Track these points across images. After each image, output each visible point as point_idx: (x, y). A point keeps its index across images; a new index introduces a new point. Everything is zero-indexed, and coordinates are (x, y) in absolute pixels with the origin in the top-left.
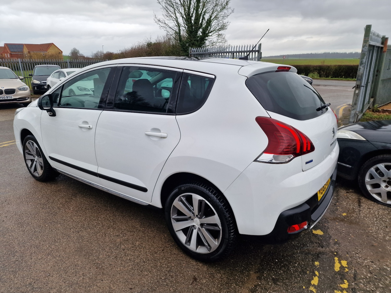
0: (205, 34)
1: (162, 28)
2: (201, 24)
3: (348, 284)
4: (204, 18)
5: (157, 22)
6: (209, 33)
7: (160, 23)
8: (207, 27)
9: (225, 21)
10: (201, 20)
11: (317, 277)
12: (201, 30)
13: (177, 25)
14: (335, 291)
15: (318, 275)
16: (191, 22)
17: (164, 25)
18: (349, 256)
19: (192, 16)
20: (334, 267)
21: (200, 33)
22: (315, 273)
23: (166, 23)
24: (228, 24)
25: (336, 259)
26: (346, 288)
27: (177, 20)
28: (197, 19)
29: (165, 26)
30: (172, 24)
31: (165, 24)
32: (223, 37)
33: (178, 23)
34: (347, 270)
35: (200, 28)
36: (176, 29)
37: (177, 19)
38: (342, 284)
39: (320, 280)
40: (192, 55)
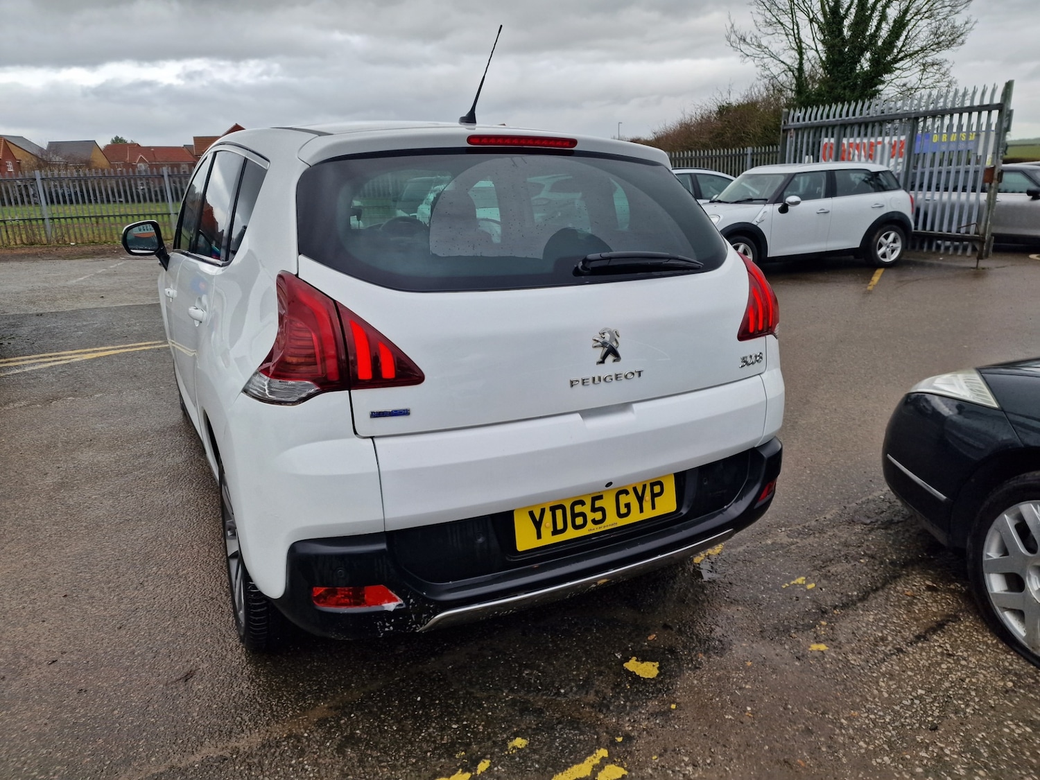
0: (882, 66)
1: (748, 59)
2: (874, 36)
4: (883, 17)
5: (734, 45)
6: (896, 60)
7: (743, 47)
8: (890, 43)
9: (959, 20)
10: (874, 23)
12: (868, 55)
13: (794, 45)
16: (841, 32)
17: (758, 51)
19: (846, 16)
21: (865, 64)
23: (764, 43)
24: (968, 26)
27: (796, 31)
28: (861, 22)
29: (758, 53)
30: (781, 44)
31: (759, 46)
32: (943, 71)
33: (799, 42)
35: (866, 49)
36: (791, 58)
37: (798, 29)
40: (790, 129)
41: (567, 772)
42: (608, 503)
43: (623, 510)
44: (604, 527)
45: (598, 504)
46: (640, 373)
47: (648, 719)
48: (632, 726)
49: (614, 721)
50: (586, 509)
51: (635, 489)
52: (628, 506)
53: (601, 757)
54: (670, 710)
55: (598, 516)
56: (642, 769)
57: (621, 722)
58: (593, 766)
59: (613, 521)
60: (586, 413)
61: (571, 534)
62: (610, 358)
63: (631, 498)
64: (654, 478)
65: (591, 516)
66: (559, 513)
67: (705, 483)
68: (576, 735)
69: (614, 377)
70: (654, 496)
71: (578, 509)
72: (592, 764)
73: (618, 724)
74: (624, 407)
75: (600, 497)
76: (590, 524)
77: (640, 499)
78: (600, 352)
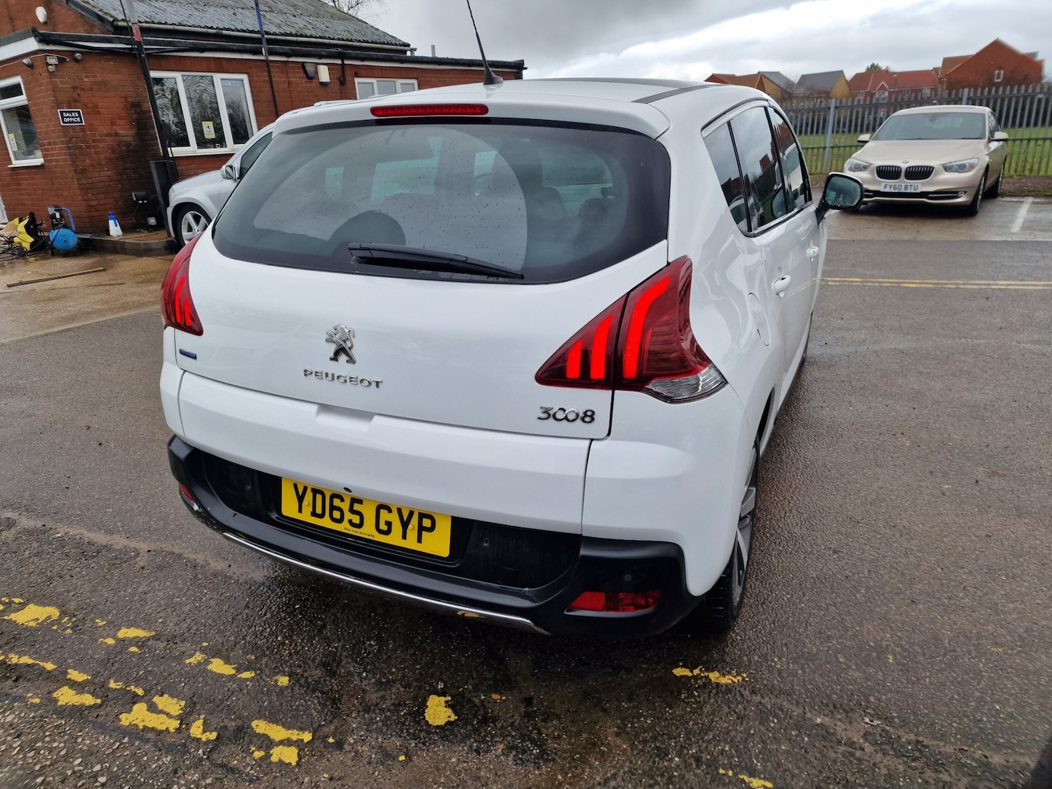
3: (204, 739)
11: (233, 672)
14: (184, 702)
15: (239, 676)
18: (322, 779)
20: (269, 722)
22: (248, 671)
25: (307, 737)
26: (191, 731)
34: (258, 754)
38: (205, 724)
39: (223, 677)
41: (271, 725)
42: (369, 512)
43: (383, 527)
44: (360, 533)
45: (357, 507)
46: (377, 383)
47: (373, 748)
48: (355, 742)
49: (354, 726)
50: (345, 506)
51: (399, 511)
52: (389, 524)
53: (302, 738)
54: (395, 758)
55: (356, 519)
56: (307, 773)
57: (355, 731)
58: (288, 739)
59: (368, 531)
60: (325, 408)
61: (326, 522)
62: (343, 358)
63: (394, 518)
64: (426, 510)
65: (348, 516)
66: (319, 497)
67: (485, 545)
68: (315, 709)
69: (348, 379)
70: (421, 529)
71: (337, 502)
72: (289, 736)
73: (353, 731)
74: (366, 415)
75: (360, 502)
76: (346, 524)
77: (405, 525)
78: (332, 348)
